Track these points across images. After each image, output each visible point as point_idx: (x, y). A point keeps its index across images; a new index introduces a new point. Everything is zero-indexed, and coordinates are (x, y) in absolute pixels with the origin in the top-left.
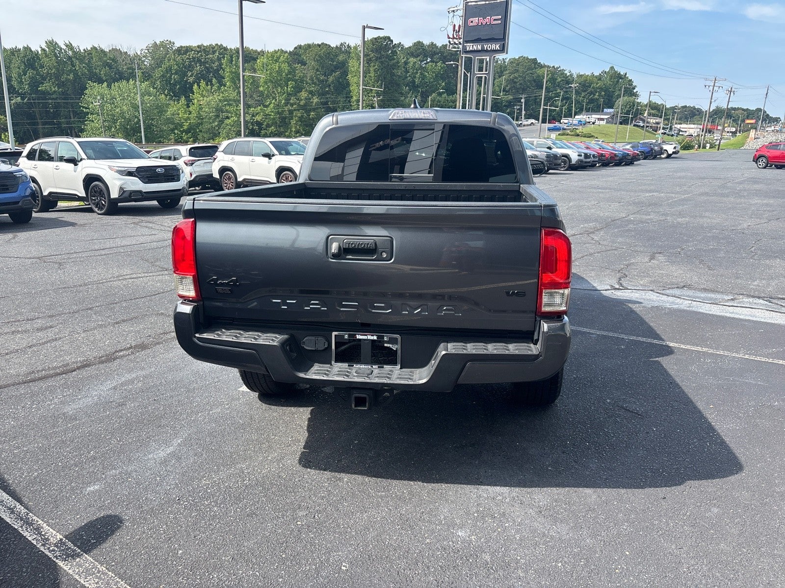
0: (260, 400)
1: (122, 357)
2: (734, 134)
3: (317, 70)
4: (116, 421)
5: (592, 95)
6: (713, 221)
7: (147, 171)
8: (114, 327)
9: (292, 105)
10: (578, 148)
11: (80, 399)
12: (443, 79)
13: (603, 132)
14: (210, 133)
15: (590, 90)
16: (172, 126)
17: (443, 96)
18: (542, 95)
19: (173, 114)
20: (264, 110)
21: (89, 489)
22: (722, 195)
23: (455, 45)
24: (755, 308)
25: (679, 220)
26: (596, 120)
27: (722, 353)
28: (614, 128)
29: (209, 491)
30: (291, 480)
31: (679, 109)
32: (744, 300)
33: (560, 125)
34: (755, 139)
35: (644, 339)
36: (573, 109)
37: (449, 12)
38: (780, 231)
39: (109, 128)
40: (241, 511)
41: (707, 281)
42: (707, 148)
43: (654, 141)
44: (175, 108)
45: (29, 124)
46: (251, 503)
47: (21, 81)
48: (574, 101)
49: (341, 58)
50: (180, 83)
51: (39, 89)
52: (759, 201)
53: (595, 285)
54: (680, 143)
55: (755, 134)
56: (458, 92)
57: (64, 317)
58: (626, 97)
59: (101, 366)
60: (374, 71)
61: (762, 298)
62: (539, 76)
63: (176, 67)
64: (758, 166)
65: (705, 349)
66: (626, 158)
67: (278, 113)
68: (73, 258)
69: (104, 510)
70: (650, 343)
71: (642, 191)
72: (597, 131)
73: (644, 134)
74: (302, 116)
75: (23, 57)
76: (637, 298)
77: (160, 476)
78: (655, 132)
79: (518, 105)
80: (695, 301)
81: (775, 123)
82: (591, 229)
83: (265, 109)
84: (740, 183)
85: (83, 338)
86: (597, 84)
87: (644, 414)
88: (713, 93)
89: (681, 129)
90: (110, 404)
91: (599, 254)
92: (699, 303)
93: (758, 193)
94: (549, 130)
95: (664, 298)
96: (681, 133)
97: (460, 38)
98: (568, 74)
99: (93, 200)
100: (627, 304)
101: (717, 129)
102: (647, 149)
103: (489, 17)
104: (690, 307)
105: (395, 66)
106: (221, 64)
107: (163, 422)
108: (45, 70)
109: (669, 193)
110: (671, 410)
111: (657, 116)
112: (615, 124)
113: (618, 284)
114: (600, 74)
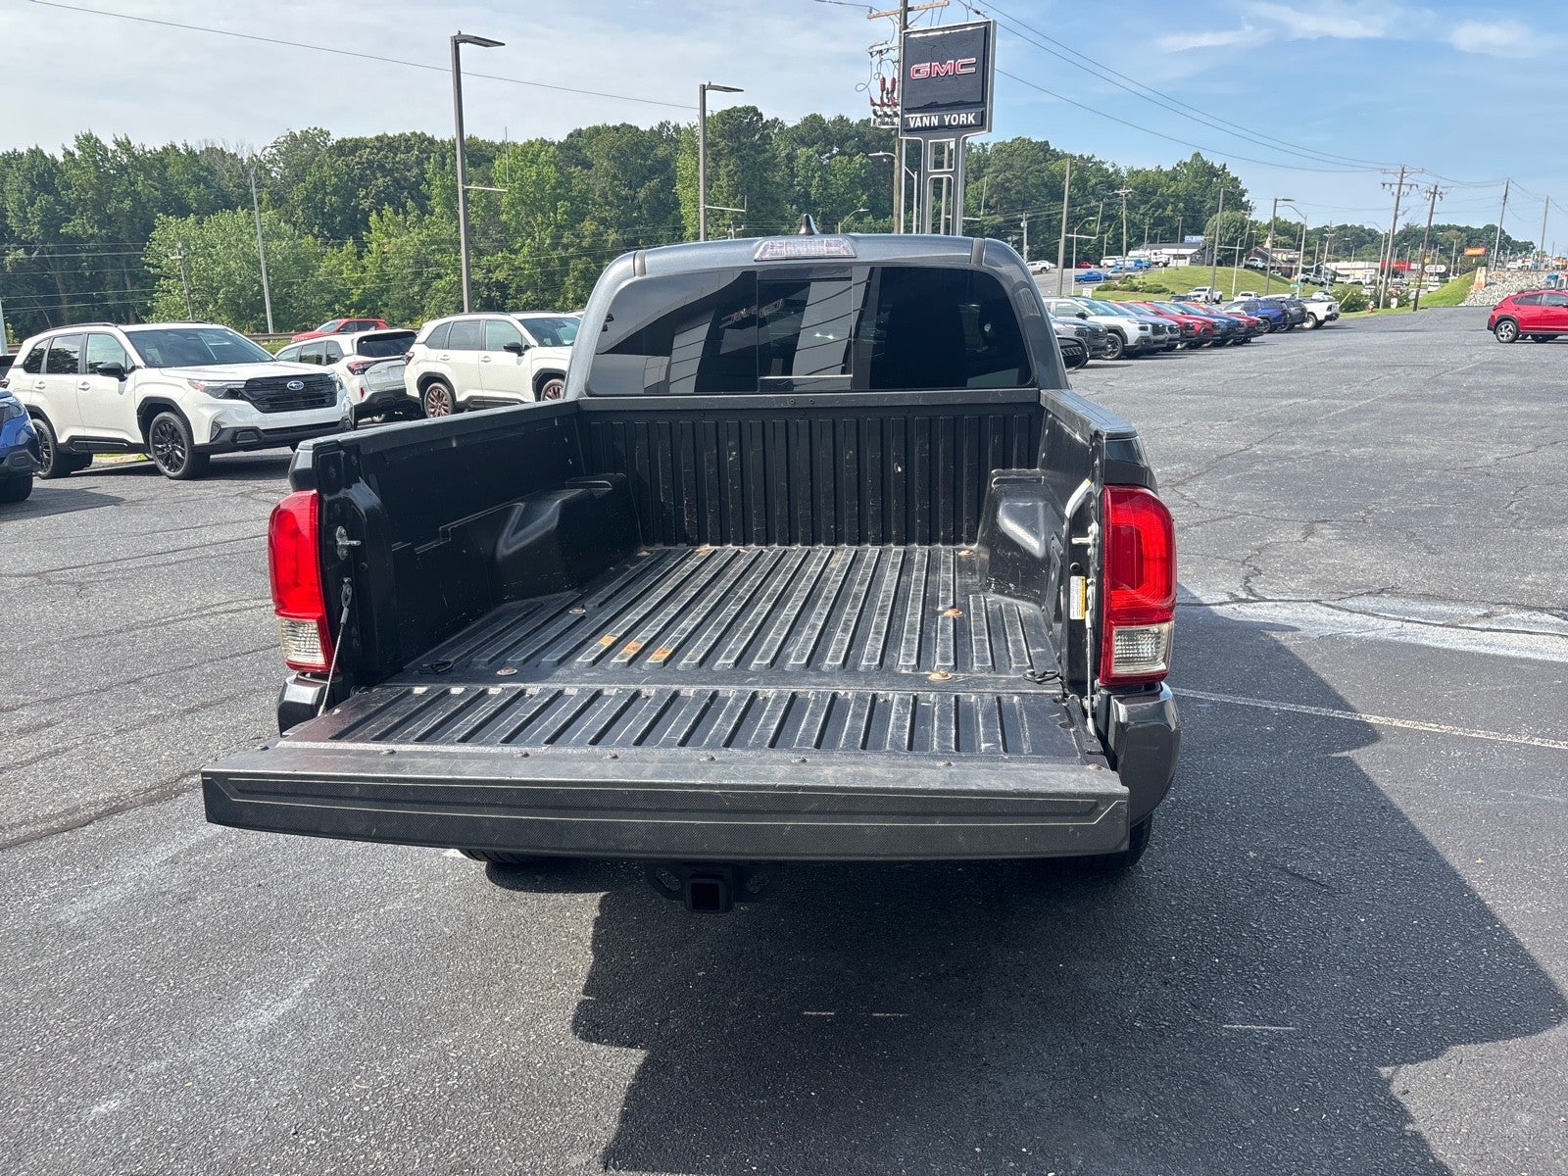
0: (490, 878)
1: (194, 788)
2: (1443, 277)
3: (615, 177)
4: (170, 939)
5: (1161, 210)
6: (1426, 452)
7: (268, 387)
8: (182, 719)
9: (566, 247)
10: (1139, 314)
11: (95, 889)
12: (865, 187)
13: (1185, 282)
14: (405, 309)
15: (1155, 200)
16: (328, 297)
17: (865, 221)
18: (1062, 213)
19: (331, 273)
20: (511, 259)
21: (96, 1109)
22: (1436, 399)
23: (886, 119)
24: (1537, 634)
25: (1356, 451)
26: (1171, 259)
27: (1484, 736)
28: (1206, 271)
29: (367, 1108)
30: (555, 1074)
31: (1333, 232)
32: (1511, 615)
33: (1100, 270)
34: (1486, 286)
35: (1313, 710)
36: (1125, 237)
37: (871, 54)
38: (1562, 468)
39: (203, 305)
40: (437, 1159)
41: (1428, 578)
42: (1394, 306)
43: (1288, 296)
44: (334, 262)
45: (42, 302)
46: (461, 1137)
47: (25, 217)
48: (1124, 221)
49: (661, 151)
50: (342, 212)
51: (61, 231)
52: (1510, 409)
53: (1197, 594)
54: (1339, 299)
55: (1486, 276)
56: (895, 212)
57: (77, 701)
58: (1227, 212)
59: (149, 810)
60: (728, 176)
61: (1549, 610)
62: (1053, 176)
63: (334, 180)
64: (1498, 339)
65: (1445, 728)
66: (1234, 331)
67: (539, 263)
68: (109, 572)
69: (125, 1164)
70: (1328, 719)
71: (1274, 395)
72: (1172, 280)
73: (1265, 284)
74: (587, 269)
75: (29, 169)
76: (1287, 619)
77: (256, 1074)
78: (1286, 279)
79: (1016, 234)
80: (1409, 621)
81: (1524, 253)
82: (1178, 475)
83: (513, 256)
84: (1468, 373)
85: (114, 747)
86: (1169, 187)
87: (1334, 885)
88: (1398, 198)
89: (1338, 271)
90: (160, 897)
91: (1199, 529)
92: (1419, 625)
93: (1508, 393)
94: (1078, 280)
95: (1344, 616)
96: (1338, 279)
97: (896, 105)
98: (1111, 170)
99: (159, 449)
100: (1268, 632)
101: (1409, 270)
102: (1274, 313)
103: (953, 62)
104: (1400, 634)
105: (769, 164)
106: (423, 172)
107: (275, 937)
108: (73, 193)
109: (1327, 397)
110: (1393, 873)
111: (1290, 246)
112: (1208, 265)
113: (1244, 590)
114: (1174, 169)
